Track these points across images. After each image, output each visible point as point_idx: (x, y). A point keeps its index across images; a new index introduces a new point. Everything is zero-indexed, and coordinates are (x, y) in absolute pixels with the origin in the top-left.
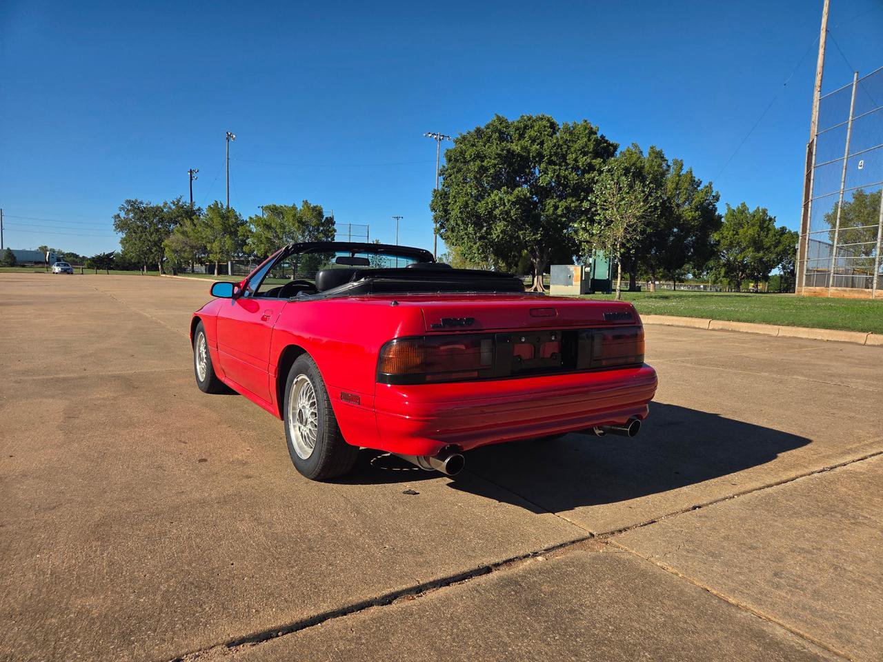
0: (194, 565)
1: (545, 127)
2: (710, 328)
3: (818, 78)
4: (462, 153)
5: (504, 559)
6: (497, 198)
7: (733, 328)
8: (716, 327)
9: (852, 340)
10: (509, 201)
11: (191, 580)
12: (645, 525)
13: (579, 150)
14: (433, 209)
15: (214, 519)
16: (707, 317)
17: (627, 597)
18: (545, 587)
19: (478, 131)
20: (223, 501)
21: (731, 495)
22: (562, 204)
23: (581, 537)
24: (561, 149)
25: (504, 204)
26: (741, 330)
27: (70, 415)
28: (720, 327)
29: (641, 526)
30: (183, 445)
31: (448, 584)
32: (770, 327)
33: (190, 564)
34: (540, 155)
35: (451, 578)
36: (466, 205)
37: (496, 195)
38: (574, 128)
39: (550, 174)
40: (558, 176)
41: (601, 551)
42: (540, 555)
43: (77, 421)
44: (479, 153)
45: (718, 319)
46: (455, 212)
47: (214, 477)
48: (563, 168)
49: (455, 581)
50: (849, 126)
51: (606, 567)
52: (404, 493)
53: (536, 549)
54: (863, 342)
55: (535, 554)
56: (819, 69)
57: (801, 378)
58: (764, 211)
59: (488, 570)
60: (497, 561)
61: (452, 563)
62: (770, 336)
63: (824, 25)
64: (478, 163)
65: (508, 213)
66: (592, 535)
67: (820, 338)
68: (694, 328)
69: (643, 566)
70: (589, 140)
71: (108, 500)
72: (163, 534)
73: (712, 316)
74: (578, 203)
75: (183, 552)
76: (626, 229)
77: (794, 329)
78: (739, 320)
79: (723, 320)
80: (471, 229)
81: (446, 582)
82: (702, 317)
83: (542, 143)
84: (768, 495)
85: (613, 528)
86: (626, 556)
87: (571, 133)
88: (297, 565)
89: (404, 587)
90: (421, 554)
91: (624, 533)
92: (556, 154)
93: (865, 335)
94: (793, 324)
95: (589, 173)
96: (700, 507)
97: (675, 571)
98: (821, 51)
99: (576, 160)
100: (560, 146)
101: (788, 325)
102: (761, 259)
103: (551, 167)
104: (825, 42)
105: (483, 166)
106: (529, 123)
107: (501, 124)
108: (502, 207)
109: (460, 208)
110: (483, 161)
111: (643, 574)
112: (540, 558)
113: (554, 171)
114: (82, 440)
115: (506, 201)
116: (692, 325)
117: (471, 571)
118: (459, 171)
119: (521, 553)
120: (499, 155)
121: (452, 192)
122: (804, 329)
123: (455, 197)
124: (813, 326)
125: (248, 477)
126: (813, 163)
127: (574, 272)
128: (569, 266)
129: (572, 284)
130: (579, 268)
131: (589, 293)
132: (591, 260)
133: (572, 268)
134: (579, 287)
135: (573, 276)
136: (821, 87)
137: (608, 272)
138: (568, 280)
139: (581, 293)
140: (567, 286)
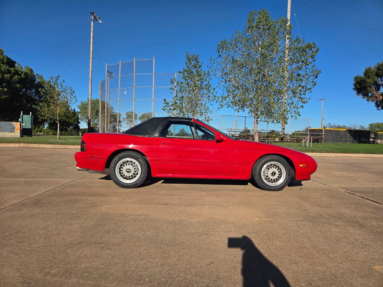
3: (91, 55)
50: (120, 78)
56: (91, 52)
63: (92, 36)
98: (91, 45)
126: (106, 89)
127: (16, 126)
128: (12, 123)
129: (14, 132)
130: (19, 123)
131: (23, 137)
132: (20, 120)
133: (14, 123)
134: (20, 133)
135: (15, 128)
136: (92, 58)
137: (30, 126)
138: (12, 130)
139: (20, 137)
140: (11, 132)
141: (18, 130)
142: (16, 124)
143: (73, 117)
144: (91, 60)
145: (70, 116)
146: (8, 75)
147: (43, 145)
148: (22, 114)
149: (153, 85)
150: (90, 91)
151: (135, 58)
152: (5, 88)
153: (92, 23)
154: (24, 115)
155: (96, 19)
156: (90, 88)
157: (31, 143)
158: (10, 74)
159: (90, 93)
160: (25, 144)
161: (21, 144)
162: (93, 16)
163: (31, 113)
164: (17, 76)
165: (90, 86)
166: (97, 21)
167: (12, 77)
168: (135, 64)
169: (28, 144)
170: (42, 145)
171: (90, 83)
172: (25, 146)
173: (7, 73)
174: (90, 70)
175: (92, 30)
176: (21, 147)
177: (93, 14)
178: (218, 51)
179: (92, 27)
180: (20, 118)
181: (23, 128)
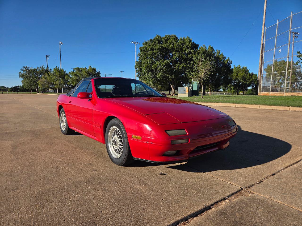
0: (84, 213)
1: (174, 39)
2: (236, 107)
3: (264, 22)
4: (146, 48)
5: (214, 202)
6: (158, 64)
7: (244, 107)
8: (238, 106)
9: (285, 109)
10: (163, 65)
11: (85, 221)
12: (259, 183)
13: (186, 47)
14: (136, 68)
15: (87, 190)
16: (235, 103)
17: (272, 217)
18: (237, 215)
19: (151, 40)
20: (88, 182)
21: (283, 168)
22: (181, 66)
23: (238, 190)
24: (180, 47)
25: (161, 66)
26: (247, 107)
27: (14, 147)
28: (240, 106)
29: (258, 184)
30: (64, 158)
31: (196, 216)
32: (257, 106)
33: (83, 213)
34: (173, 48)
35: (196, 213)
36: (148, 66)
37: (158, 63)
38: (184, 39)
39: (177, 55)
40: (179, 56)
41: (249, 196)
42: (226, 199)
43: (18, 149)
44: (152, 48)
45: (239, 104)
46: (144, 69)
47: (81, 171)
48: (181, 53)
49: (199, 214)
50: (276, 38)
51: (256, 203)
52: (160, 174)
53: (224, 196)
54: (288, 110)
55: (225, 199)
56: (264, 19)
57: (277, 123)
58: (246, 68)
59: (209, 208)
60: (211, 203)
61: (194, 206)
62: (257, 109)
63: (265, 4)
64: (151, 51)
65: (162, 69)
66: (242, 189)
67: (274, 109)
68: (231, 107)
69: (269, 202)
70: (189, 43)
71: (39, 184)
72: (67, 199)
73: (237, 103)
74: (186, 65)
75: (78, 207)
76: (204, 74)
77: (265, 106)
78: (246, 104)
79: (240, 104)
80: (150, 75)
81: (195, 215)
82: (233, 103)
83: (173, 45)
84: (296, 168)
85: (247, 185)
86: (260, 198)
87: (183, 41)
88: (129, 210)
89: (179, 218)
90: (179, 202)
91: (253, 187)
92: (178, 48)
93: (289, 107)
94: (264, 105)
95: (190, 55)
96: (275, 174)
97: (283, 203)
98: (264, 13)
99: (185, 50)
100: (180, 46)
101: (263, 105)
102: (245, 84)
103: (177, 53)
104: (266, 10)
105: (153, 53)
106: (168, 37)
107: (159, 38)
108: (160, 67)
109: (146, 68)
110: (153, 51)
111: (272, 206)
112: (227, 201)
113: (178, 54)
114: (22, 157)
115: (162, 65)
116: (230, 106)
117: (203, 209)
118: (145, 54)
119: (219, 199)
120: (159, 49)
121: (143, 62)
122: (268, 106)
123: (144, 64)
124: (271, 105)
125: (95, 170)
127: (186, 89)
131: (190, 96)
133: (185, 87)
134: (188, 94)
136: (264, 25)
137: (197, 88)
138: (184, 92)
140: (184, 94)
152: (188, 65)
154: (194, 82)
181: (193, 90)
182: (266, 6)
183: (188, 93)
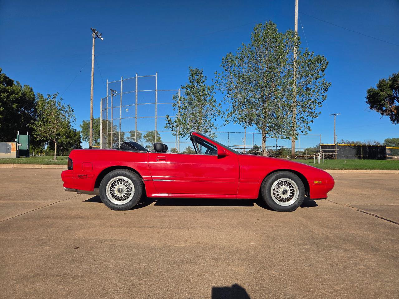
3: (92, 73)
50: (121, 96)
56: (92, 69)
95: (5, 93)
98: (93, 63)
102: (69, 142)
126: (107, 106)
127: (11, 146)
128: (8, 143)
129: (10, 153)
130: (15, 144)
131: (19, 157)
132: (16, 140)
133: (10, 143)
134: (16, 154)
135: (11, 148)
136: (93, 76)
137: (27, 146)
138: (8, 150)
139: (16, 157)
140: (7, 153)
141: (13, 151)
142: (12, 144)
143: (74, 137)
144: (92, 78)
145: (71, 136)
146: (6, 94)
147: (38, 165)
148: (18, 134)
149: (156, 102)
150: (91, 109)
151: (137, 74)
152: (2, 108)
153: (94, 40)
154: (20, 135)
155: (97, 36)
156: (91, 107)
157: (26, 163)
158: (7, 93)
159: (91, 112)
160: (19, 165)
161: (14, 165)
162: (94, 33)
163: (28, 132)
164: (14, 95)
165: (91, 105)
166: (99, 37)
167: (9, 96)
168: (136, 80)
169: (23, 165)
170: (36, 165)
171: (91, 101)
172: (19, 167)
173: (4, 93)
174: (92, 88)
175: (93, 47)
176: (15, 168)
177: (94, 31)
178: (223, 65)
179: (93, 44)
180: (16, 138)
181: (20, 149)
182: (94, 55)
183: (15, 152)
